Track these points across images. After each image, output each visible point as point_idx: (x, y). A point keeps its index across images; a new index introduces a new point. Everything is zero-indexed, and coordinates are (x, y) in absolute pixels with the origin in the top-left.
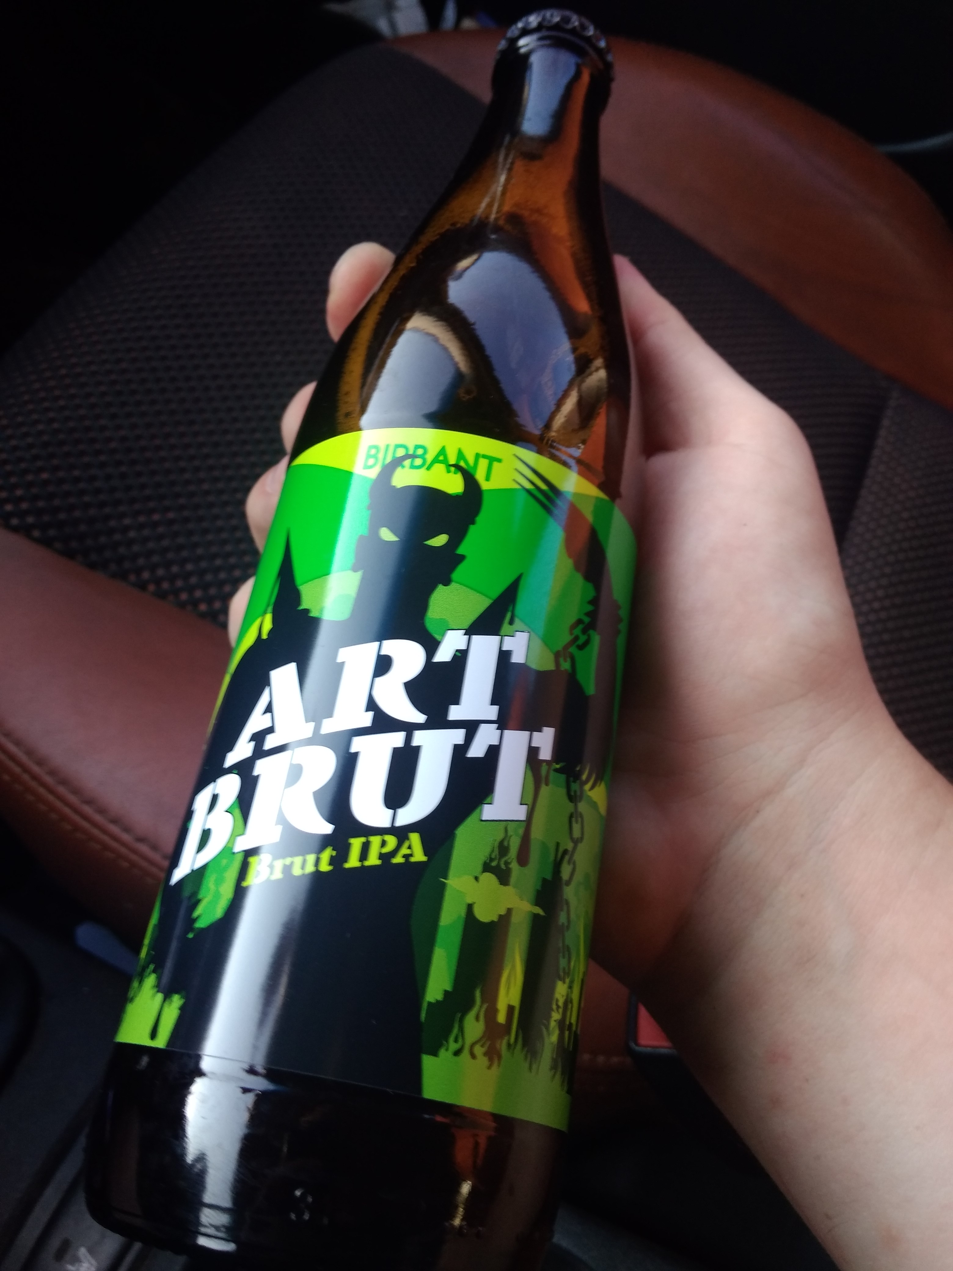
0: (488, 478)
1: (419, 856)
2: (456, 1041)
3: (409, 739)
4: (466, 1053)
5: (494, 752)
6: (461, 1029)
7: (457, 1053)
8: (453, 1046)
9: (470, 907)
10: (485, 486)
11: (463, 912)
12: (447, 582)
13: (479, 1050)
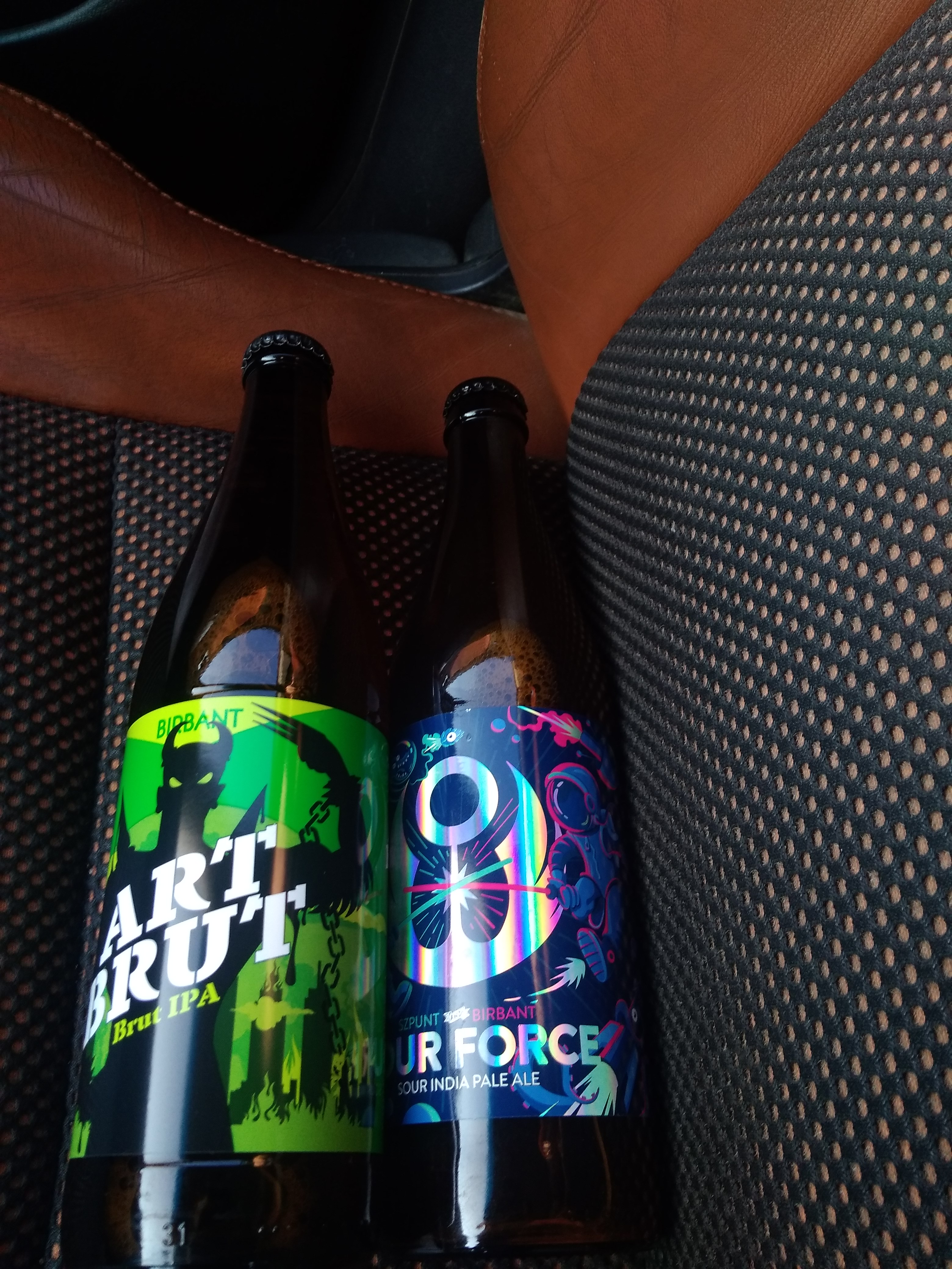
0: (235, 725)
1: (214, 998)
2: (254, 1111)
3: (200, 921)
4: (262, 1118)
5: (259, 915)
6: (257, 1103)
7: (256, 1119)
8: (252, 1115)
9: (254, 1023)
10: (234, 731)
11: (249, 1027)
12: (214, 806)
13: (271, 1114)
